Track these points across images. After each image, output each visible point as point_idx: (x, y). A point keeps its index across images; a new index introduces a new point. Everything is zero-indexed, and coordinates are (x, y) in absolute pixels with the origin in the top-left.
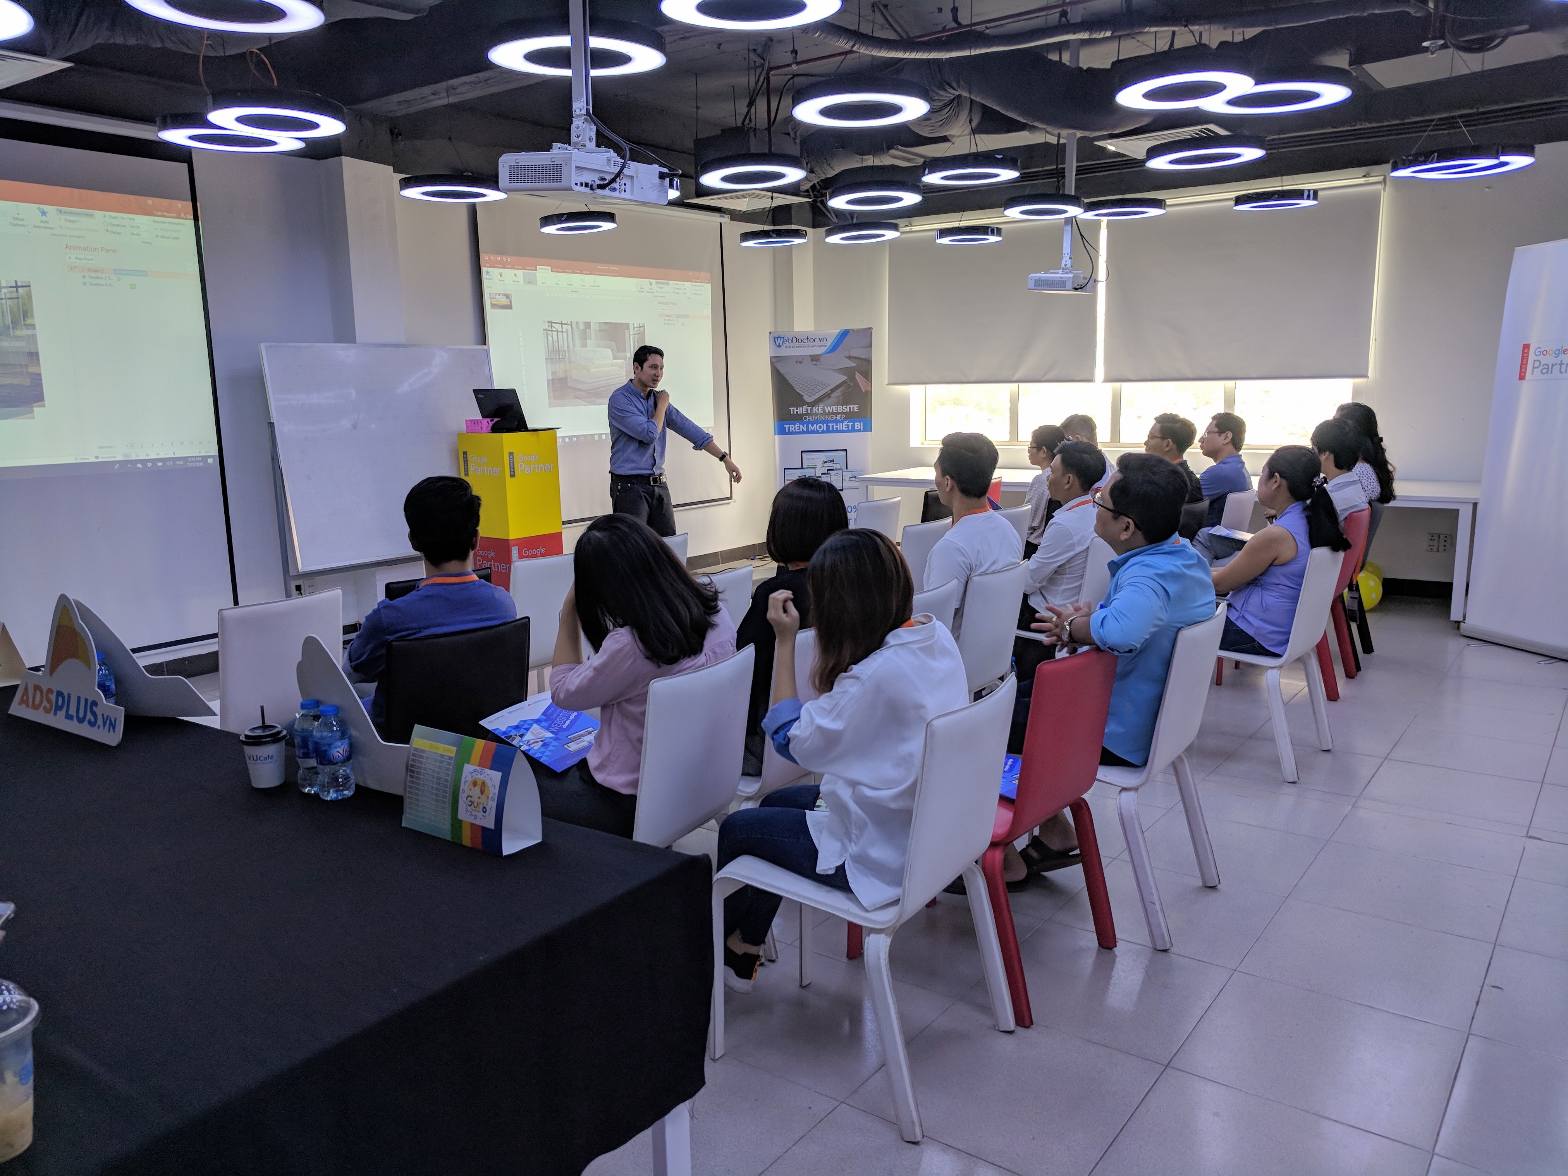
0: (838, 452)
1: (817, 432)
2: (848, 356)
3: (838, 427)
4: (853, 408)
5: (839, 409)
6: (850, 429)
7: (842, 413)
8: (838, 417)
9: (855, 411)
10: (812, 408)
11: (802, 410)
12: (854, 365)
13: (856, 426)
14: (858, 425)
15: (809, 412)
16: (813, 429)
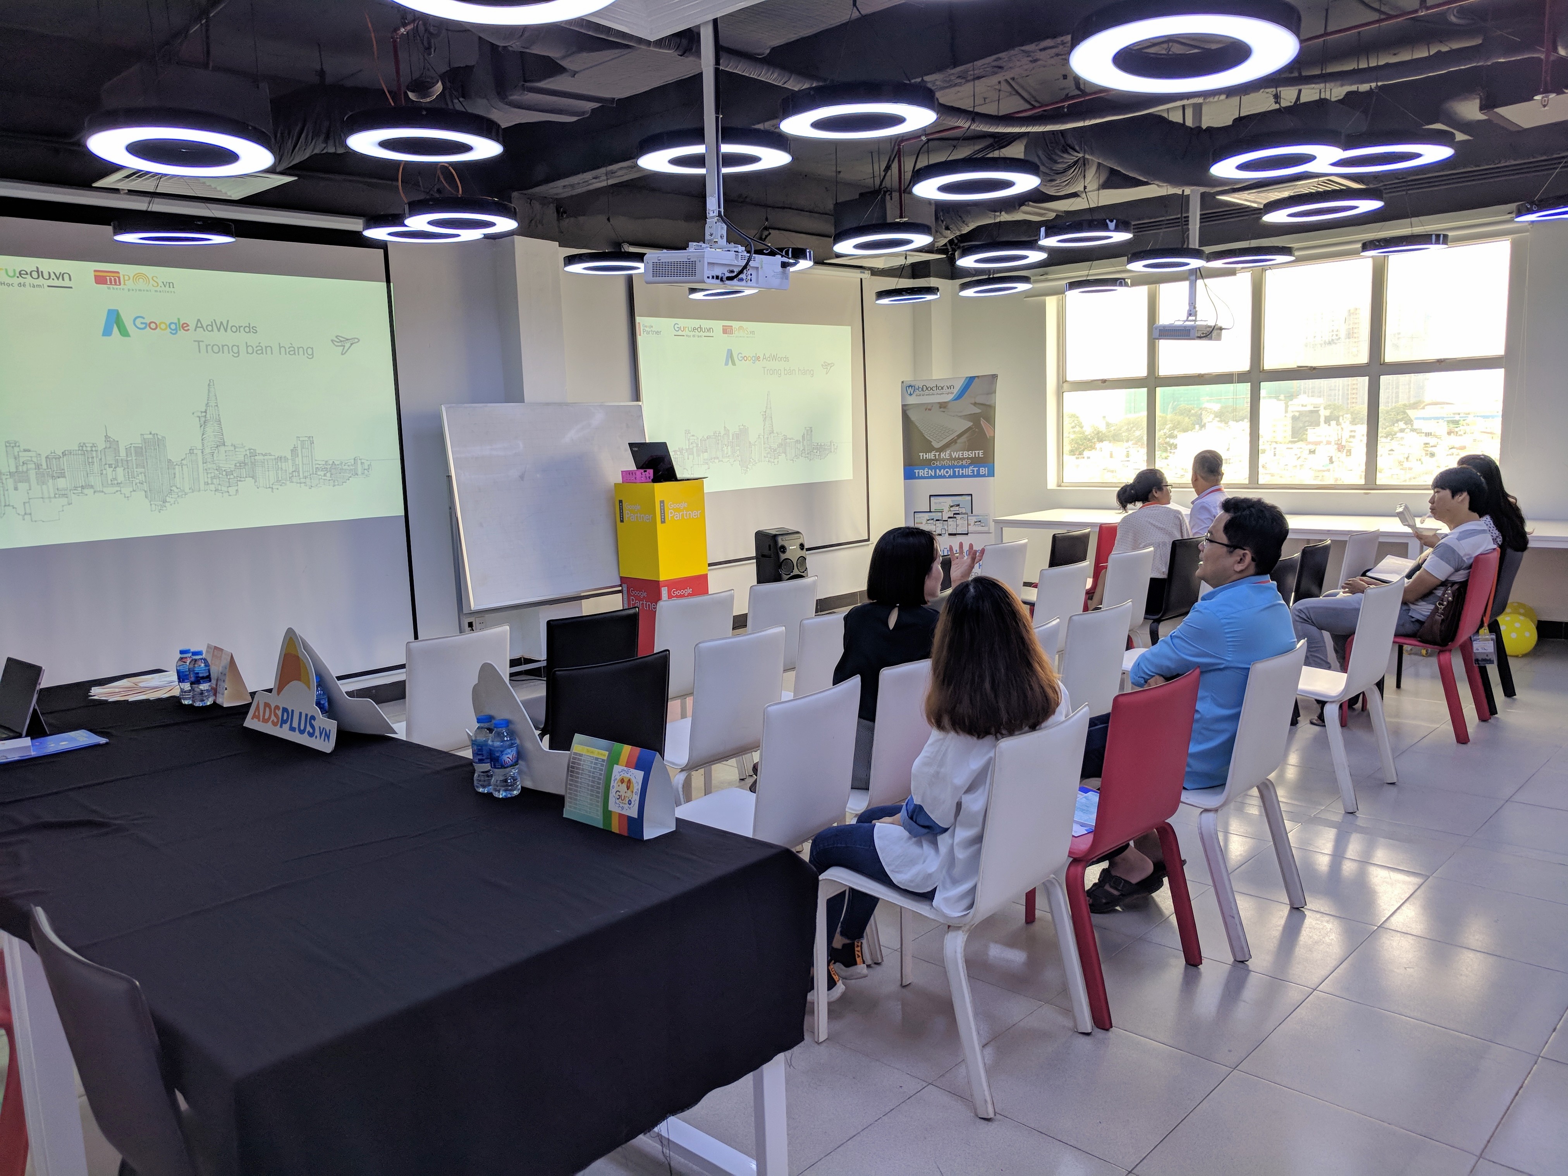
0: (963, 497)
1: (944, 477)
2: (973, 402)
3: (964, 472)
4: (979, 453)
5: (965, 454)
6: (975, 474)
7: (968, 458)
8: (964, 462)
9: (980, 456)
10: (940, 453)
11: (930, 456)
12: (979, 411)
13: (981, 471)
14: (983, 471)
15: (937, 458)
16: (940, 474)
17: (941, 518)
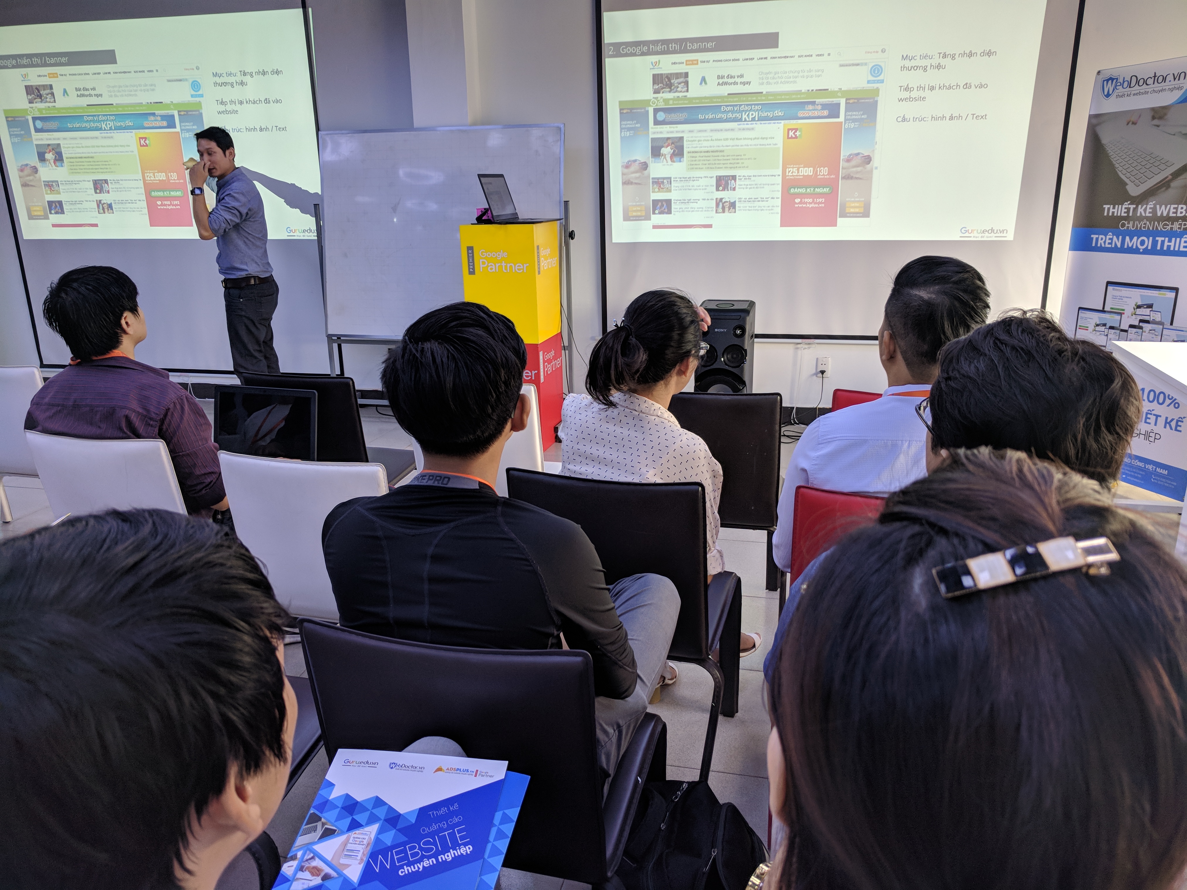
0: (1163, 292)
1: (1136, 251)
3: (1172, 244)
5: (1179, 210)
8: (1176, 226)
10: (1137, 206)
11: (1120, 210)
15: (1131, 214)
16: (1130, 245)
17: (1116, 325)
